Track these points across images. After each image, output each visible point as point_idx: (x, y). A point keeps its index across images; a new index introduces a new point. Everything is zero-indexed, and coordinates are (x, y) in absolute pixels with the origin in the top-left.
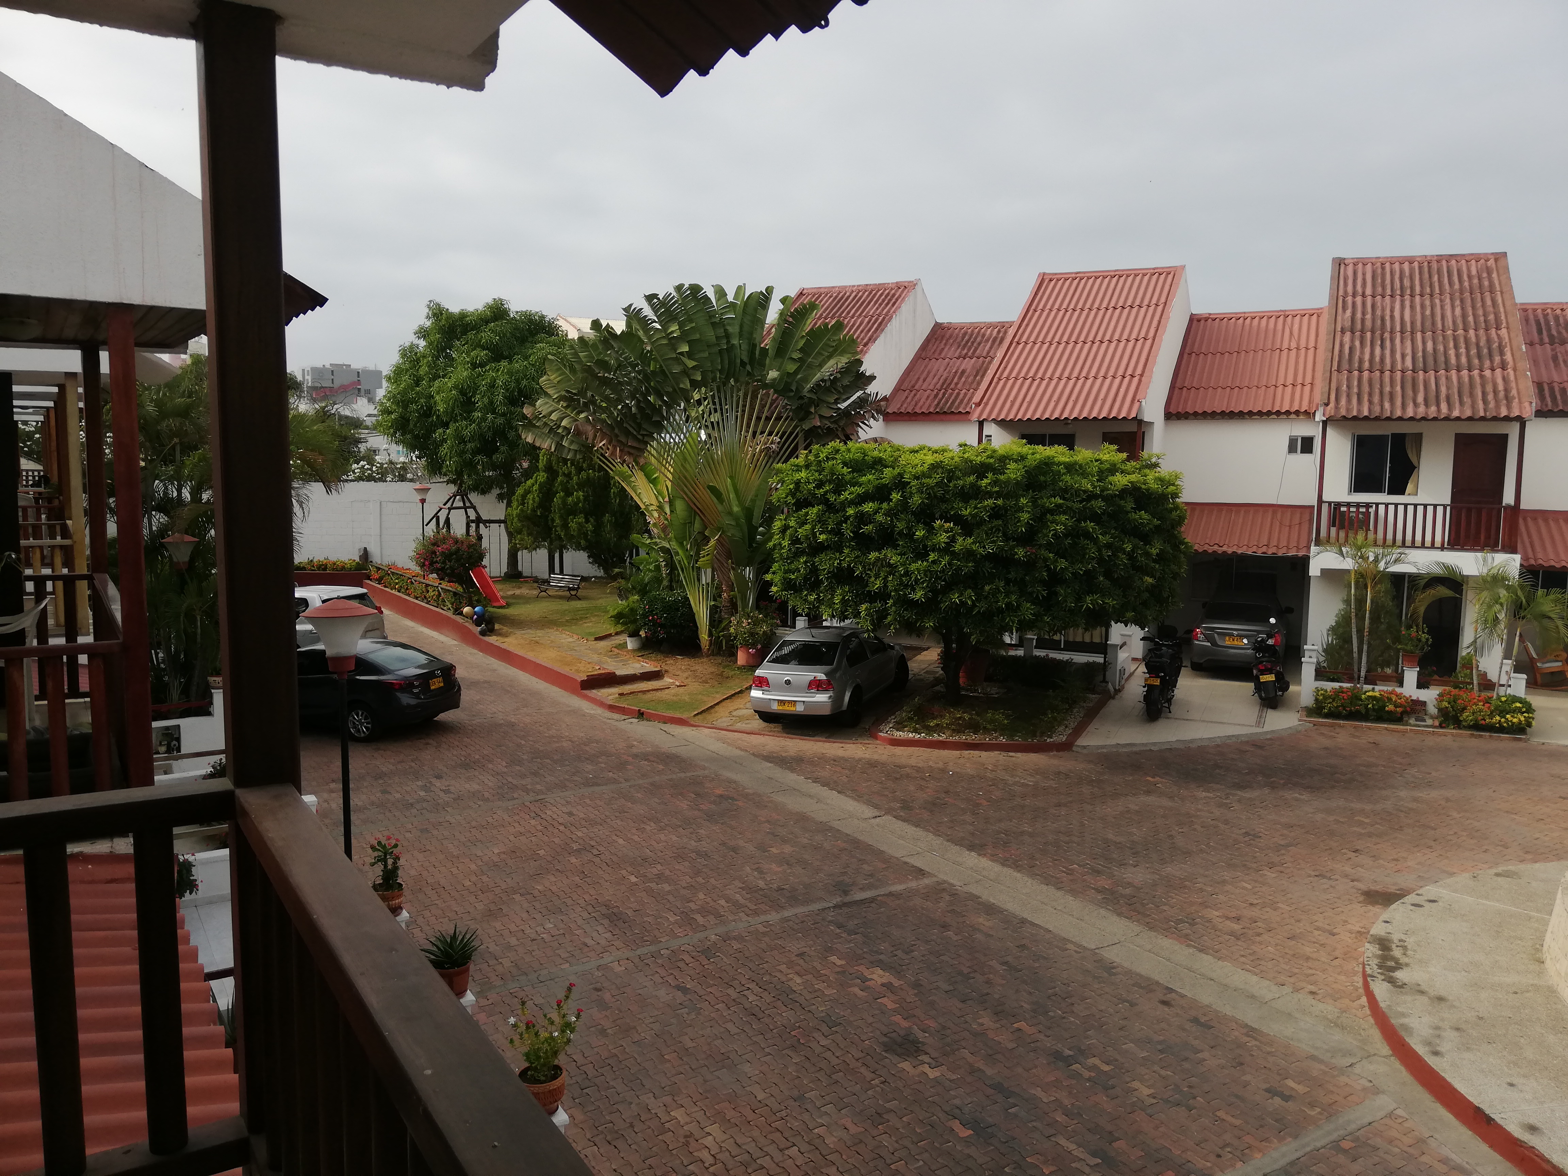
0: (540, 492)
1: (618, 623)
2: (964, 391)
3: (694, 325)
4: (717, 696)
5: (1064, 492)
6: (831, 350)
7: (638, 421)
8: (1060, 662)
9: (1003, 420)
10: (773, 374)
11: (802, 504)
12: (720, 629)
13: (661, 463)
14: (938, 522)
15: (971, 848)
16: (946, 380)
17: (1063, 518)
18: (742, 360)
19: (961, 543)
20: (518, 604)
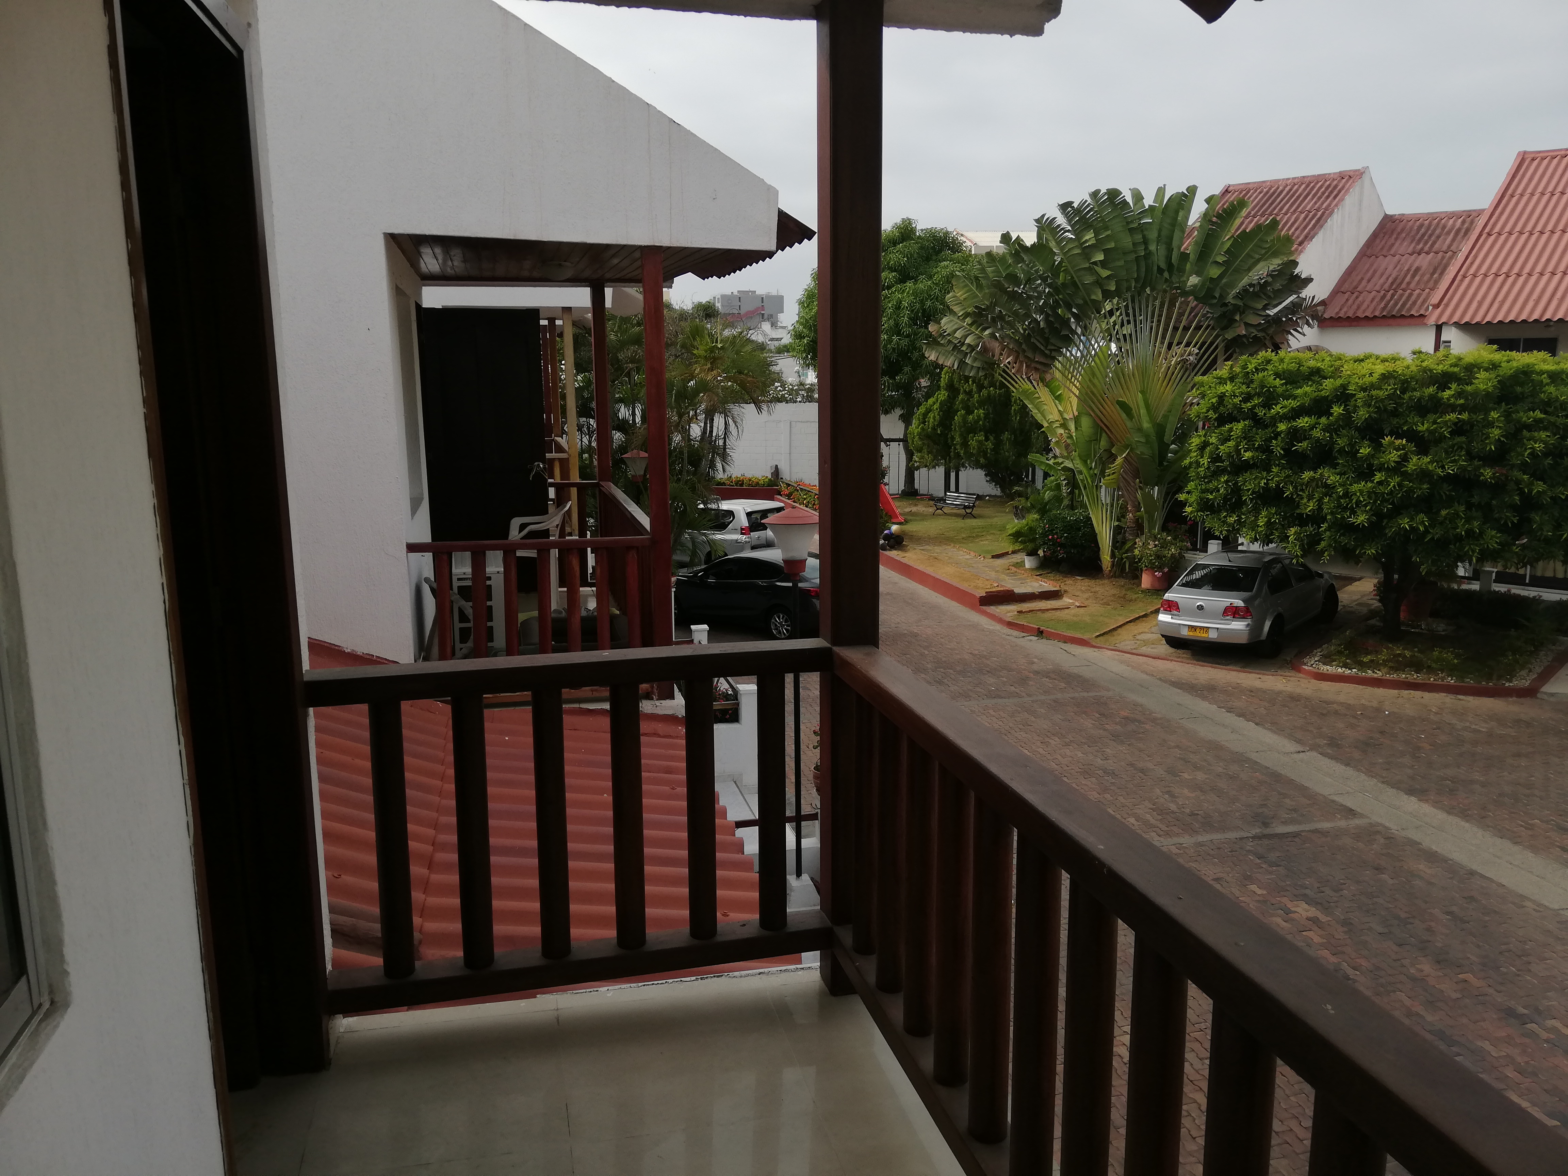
0: (941, 411)
1: (1017, 541)
2: (1417, 291)
3: (1109, 232)
4: (1120, 618)
5: (1547, 406)
6: (1263, 251)
7: (1046, 336)
8: (1525, 599)
9: (1467, 323)
10: (1194, 280)
11: (1224, 419)
12: (1123, 551)
13: (1067, 377)
14: (1388, 439)
15: (1411, 792)
16: (1395, 279)
17: (1543, 435)
18: (1158, 266)
19: (1415, 463)
20: (916, 520)
